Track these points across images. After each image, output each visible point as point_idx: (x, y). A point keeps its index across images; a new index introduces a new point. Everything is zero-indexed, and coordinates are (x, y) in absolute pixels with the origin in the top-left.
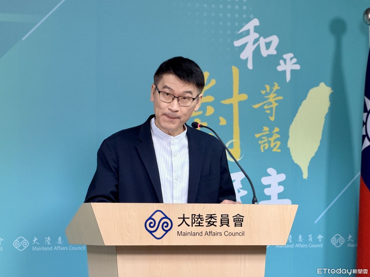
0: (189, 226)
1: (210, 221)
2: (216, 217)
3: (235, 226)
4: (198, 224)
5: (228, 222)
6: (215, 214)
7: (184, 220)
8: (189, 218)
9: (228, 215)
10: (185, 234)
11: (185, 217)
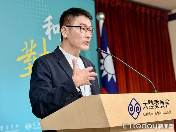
0: (148, 108)
1: (156, 105)
2: (158, 102)
3: (167, 107)
4: (151, 107)
5: (164, 105)
6: (158, 100)
7: (145, 105)
8: (147, 103)
9: (163, 100)
10: (147, 115)
11: (146, 103)
